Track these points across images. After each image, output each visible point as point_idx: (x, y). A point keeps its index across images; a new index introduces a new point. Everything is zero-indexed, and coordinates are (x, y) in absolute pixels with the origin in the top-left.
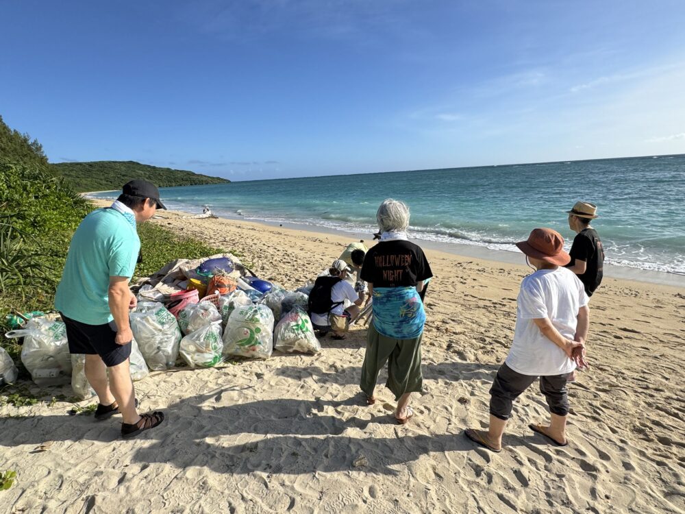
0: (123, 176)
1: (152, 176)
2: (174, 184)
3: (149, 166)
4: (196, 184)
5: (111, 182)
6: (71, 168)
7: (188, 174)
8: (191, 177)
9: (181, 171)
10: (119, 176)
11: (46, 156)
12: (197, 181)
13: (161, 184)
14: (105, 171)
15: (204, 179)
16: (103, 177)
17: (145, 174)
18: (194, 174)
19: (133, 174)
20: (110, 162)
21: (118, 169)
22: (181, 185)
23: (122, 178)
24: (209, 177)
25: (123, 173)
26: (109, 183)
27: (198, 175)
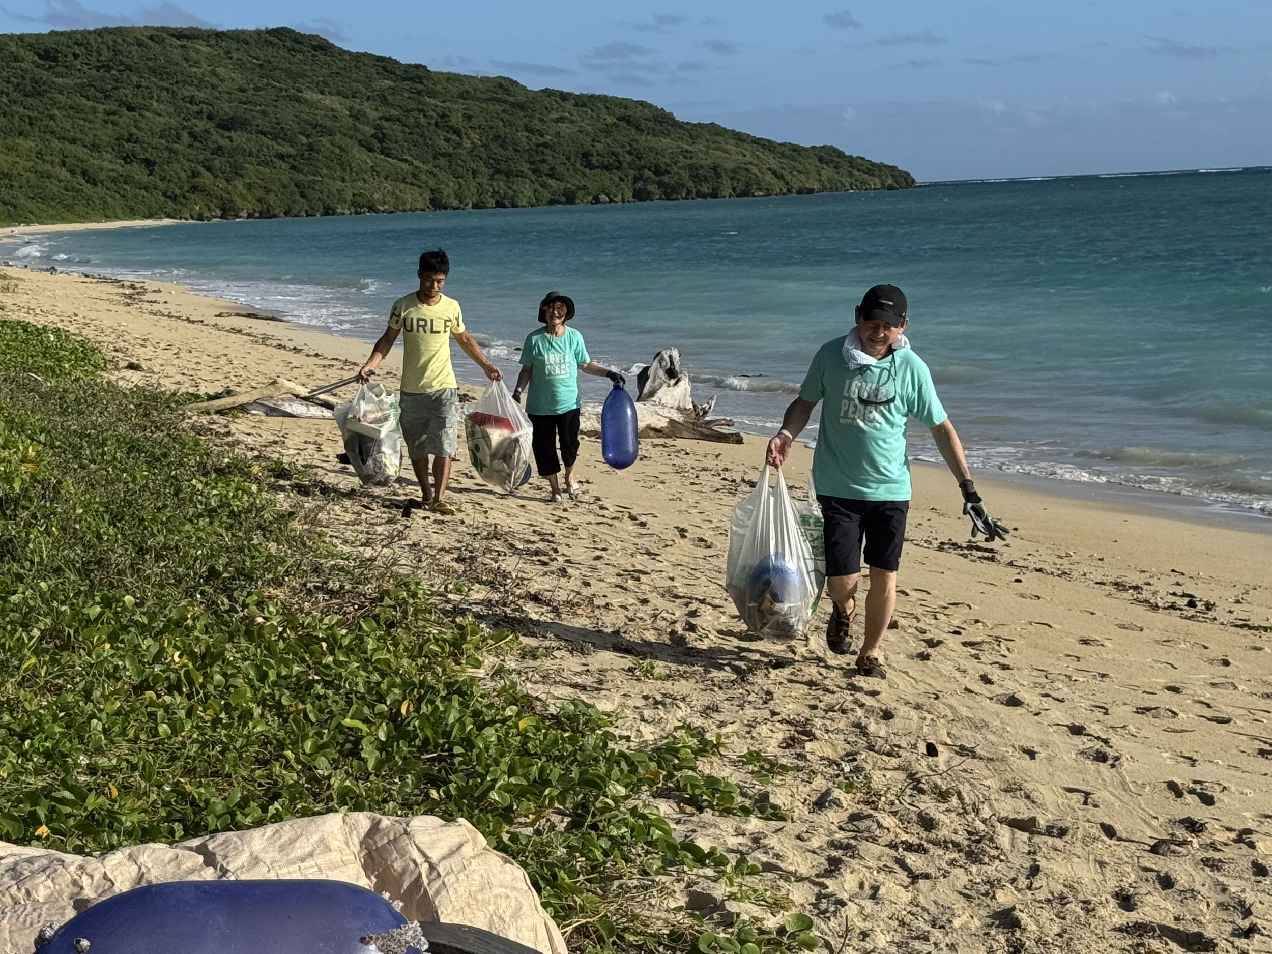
0: (227, 125)
1: (394, 130)
2: (526, 190)
3: (386, 66)
4: (669, 193)
5: (149, 164)
8: (645, 141)
9: (585, 102)
10: (201, 125)
12: (680, 173)
13: (449, 188)
14: (126, 92)
15: (733, 157)
16: (106, 134)
17: (357, 116)
19: (287, 114)
20: (158, 36)
21: (201, 83)
22: (570, 199)
23: (219, 138)
24: (768, 145)
25: (227, 109)
26: (137, 171)
27: (694, 131)
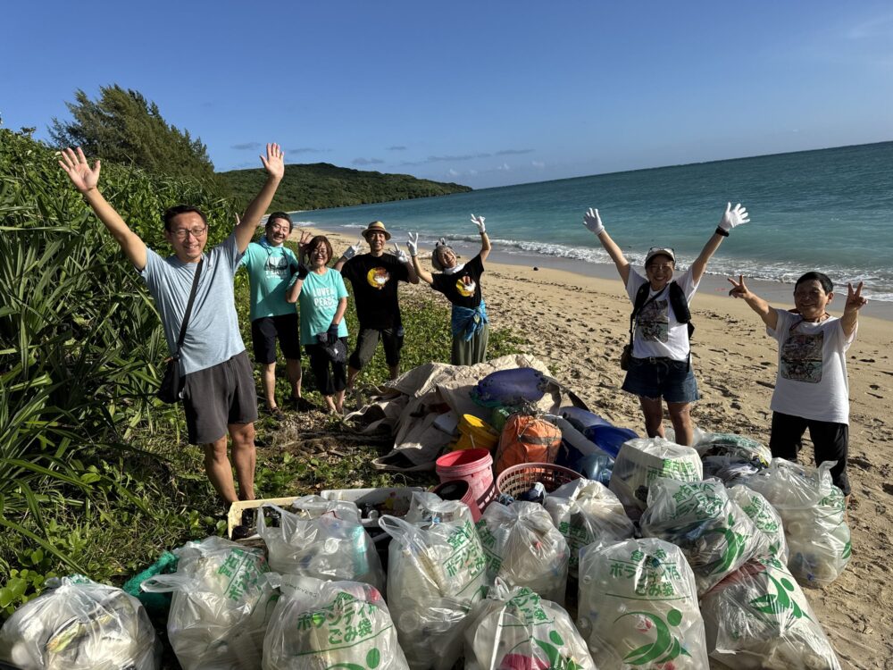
0: (312, 187)
1: (351, 186)
2: (384, 198)
4: (417, 197)
5: (295, 198)
6: (242, 179)
7: (406, 180)
8: (410, 184)
10: (306, 188)
11: (211, 163)
12: (419, 192)
13: (366, 200)
15: (431, 187)
17: (342, 183)
18: (414, 179)
19: (326, 184)
21: (305, 177)
22: (394, 199)
23: (310, 190)
24: (439, 184)
25: (311, 183)
26: (293, 200)
